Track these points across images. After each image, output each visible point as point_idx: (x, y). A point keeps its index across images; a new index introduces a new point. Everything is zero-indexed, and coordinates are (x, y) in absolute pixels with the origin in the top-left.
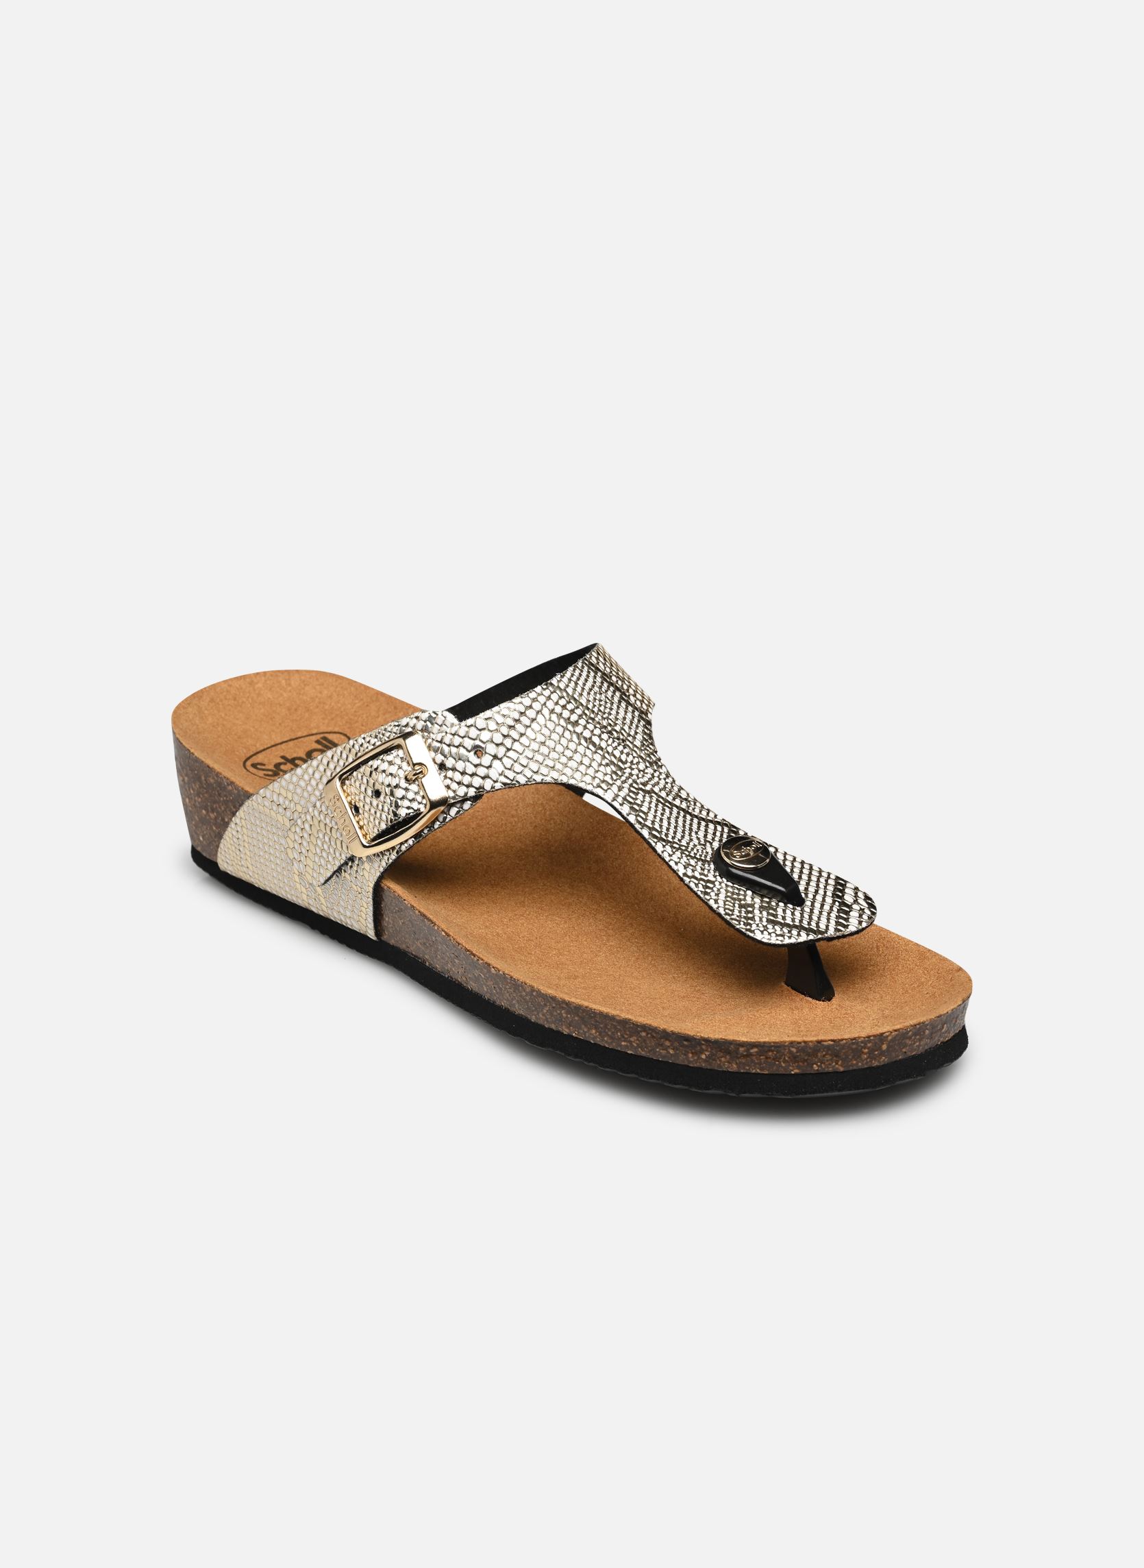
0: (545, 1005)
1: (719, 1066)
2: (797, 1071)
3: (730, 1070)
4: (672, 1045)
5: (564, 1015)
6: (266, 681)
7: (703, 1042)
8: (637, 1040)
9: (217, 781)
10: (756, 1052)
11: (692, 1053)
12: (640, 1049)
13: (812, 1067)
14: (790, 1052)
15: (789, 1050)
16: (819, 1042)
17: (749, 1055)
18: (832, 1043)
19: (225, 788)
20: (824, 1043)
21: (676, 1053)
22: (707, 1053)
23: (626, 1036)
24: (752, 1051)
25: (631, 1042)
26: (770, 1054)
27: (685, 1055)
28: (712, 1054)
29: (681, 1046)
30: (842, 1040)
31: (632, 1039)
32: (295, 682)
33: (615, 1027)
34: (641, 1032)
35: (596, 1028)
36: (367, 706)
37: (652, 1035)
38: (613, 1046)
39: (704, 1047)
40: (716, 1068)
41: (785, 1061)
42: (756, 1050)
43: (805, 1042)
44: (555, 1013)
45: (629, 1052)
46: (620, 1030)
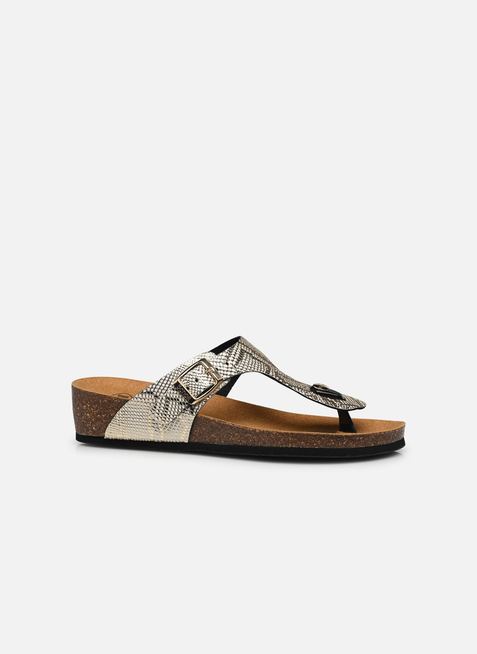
0: (282, 438)
1: (349, 446)
2: (373, 445)
3: (353, 447)
4: (333, 441)
5: (290, 439)
6: (89, 381)
7: (345, 438)
8: (320, 442)
9: (108, 400)
10: (362, 439)
11: (340, 443)
12: (321, 445)
13: (378, 443)
14: (372, 438)
15: (372, 437)
16: (380, 433)
17: (360, 440)
18: (383, 433)
19: (113, 401)
20: (382, 433)
21: (334, 444)
22: (346, 442)
23: (316, 441)
24: (360, 438)
25: (318, 443)
26: (366, 439)
27: (338, 444)
28: (347, 442)
29: (337, 441)
30: (386, 432)
31: (318, 442)
32: (99, 381)
33: (312, 439)
34: (322, 438)
35: (304, 441)
36: (129, 385)
37: (326, 438)
38: (311, 447)
39: (345, 439)
40: (348, 448)
41: (370, 441)
42: (362, 438)
43: (376, 433)
44: (286, 440)
45: (316, 448)
46: (314, 440)
